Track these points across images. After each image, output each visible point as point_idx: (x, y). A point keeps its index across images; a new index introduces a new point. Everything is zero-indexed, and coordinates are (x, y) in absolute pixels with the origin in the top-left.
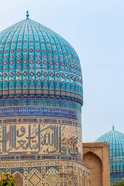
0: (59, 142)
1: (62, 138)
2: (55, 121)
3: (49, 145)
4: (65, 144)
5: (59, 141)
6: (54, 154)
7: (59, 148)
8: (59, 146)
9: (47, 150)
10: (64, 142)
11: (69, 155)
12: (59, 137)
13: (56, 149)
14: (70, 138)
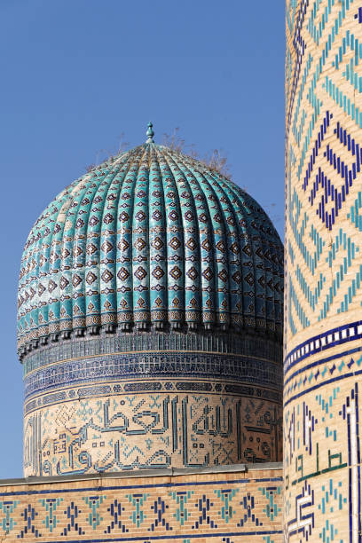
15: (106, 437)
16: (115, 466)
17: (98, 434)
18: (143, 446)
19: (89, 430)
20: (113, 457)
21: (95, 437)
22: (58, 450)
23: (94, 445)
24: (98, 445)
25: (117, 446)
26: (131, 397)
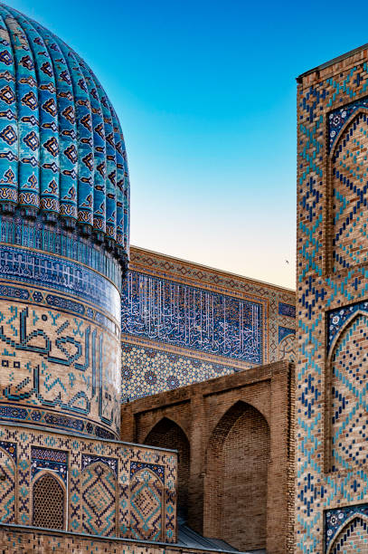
15: (22, 357)
16: (33, 397)
17: (10, 349)
18: (66, 380)
20: (30, 385)
21: (6, 353)
23: (5, 364)
24: (11, 365)
25: (37, 372)
26: (54, 313)
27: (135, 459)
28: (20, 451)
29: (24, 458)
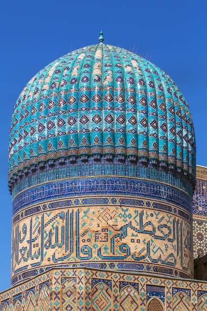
0: (75, 240)
1: (81, 231)
2: (68, 203)
3: (57, 248)
4: (89, 240)
5: (75, 237)
6: (65, 261)
7: (75, 251)
8: (75, 247)
9: (54, 256)
10: (86, 237)
11: (100, 259)
12: (74, 230)
13: (68, 252)
14: (100, 229)
15: (141, 237)
16: (147, 258)
17: (135, 233)
18: (163, 248)
19: (129, 229)
20: (145, 252)
21: (133, 235)
22: (100, 239)
23: (132, 241)
24: (136, 241)
25: (148, 244)
26: (157, 212)
27: (200, 289)
28: (140, 287)
29: (143, 291)
